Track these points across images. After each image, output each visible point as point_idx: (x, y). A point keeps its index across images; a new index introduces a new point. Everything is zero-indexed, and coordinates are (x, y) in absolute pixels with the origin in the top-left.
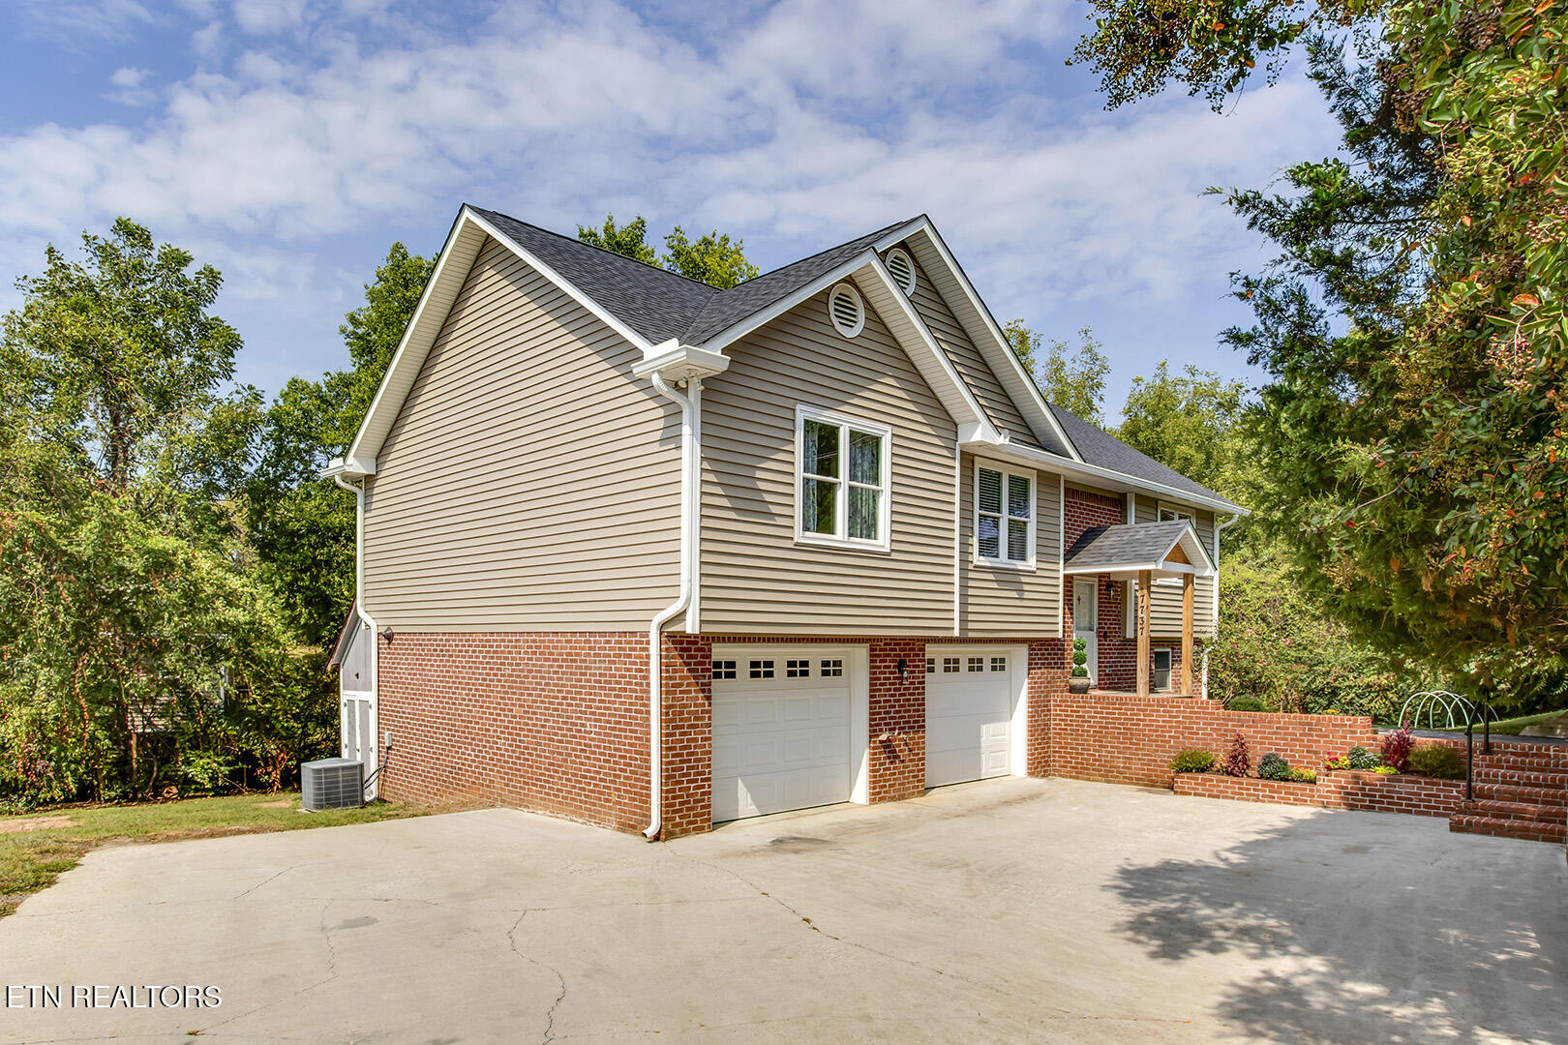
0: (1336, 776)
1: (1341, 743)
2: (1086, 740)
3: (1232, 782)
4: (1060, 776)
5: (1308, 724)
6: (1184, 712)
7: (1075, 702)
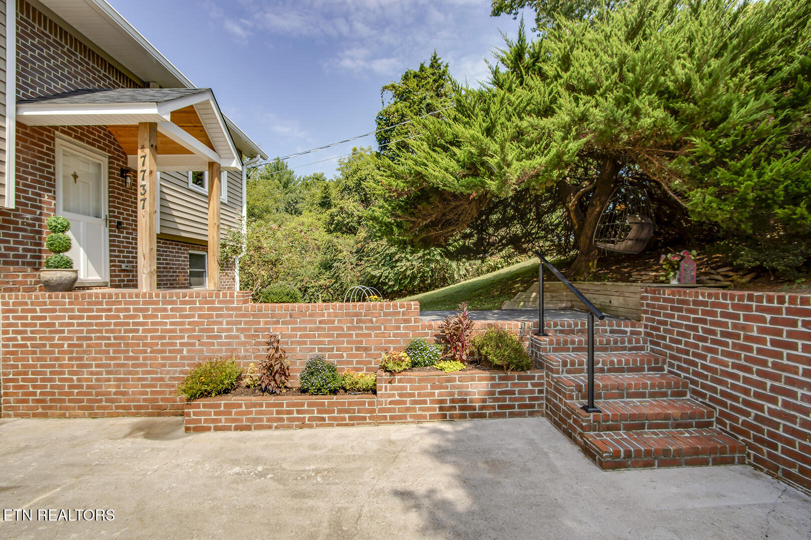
0: (400, 381)
1: (395, 335)
2: (57, 359)
3: (268, 405)
4: (16, 415)
5: (357, 314)
6: (201, 309)
7: (39, 304)
